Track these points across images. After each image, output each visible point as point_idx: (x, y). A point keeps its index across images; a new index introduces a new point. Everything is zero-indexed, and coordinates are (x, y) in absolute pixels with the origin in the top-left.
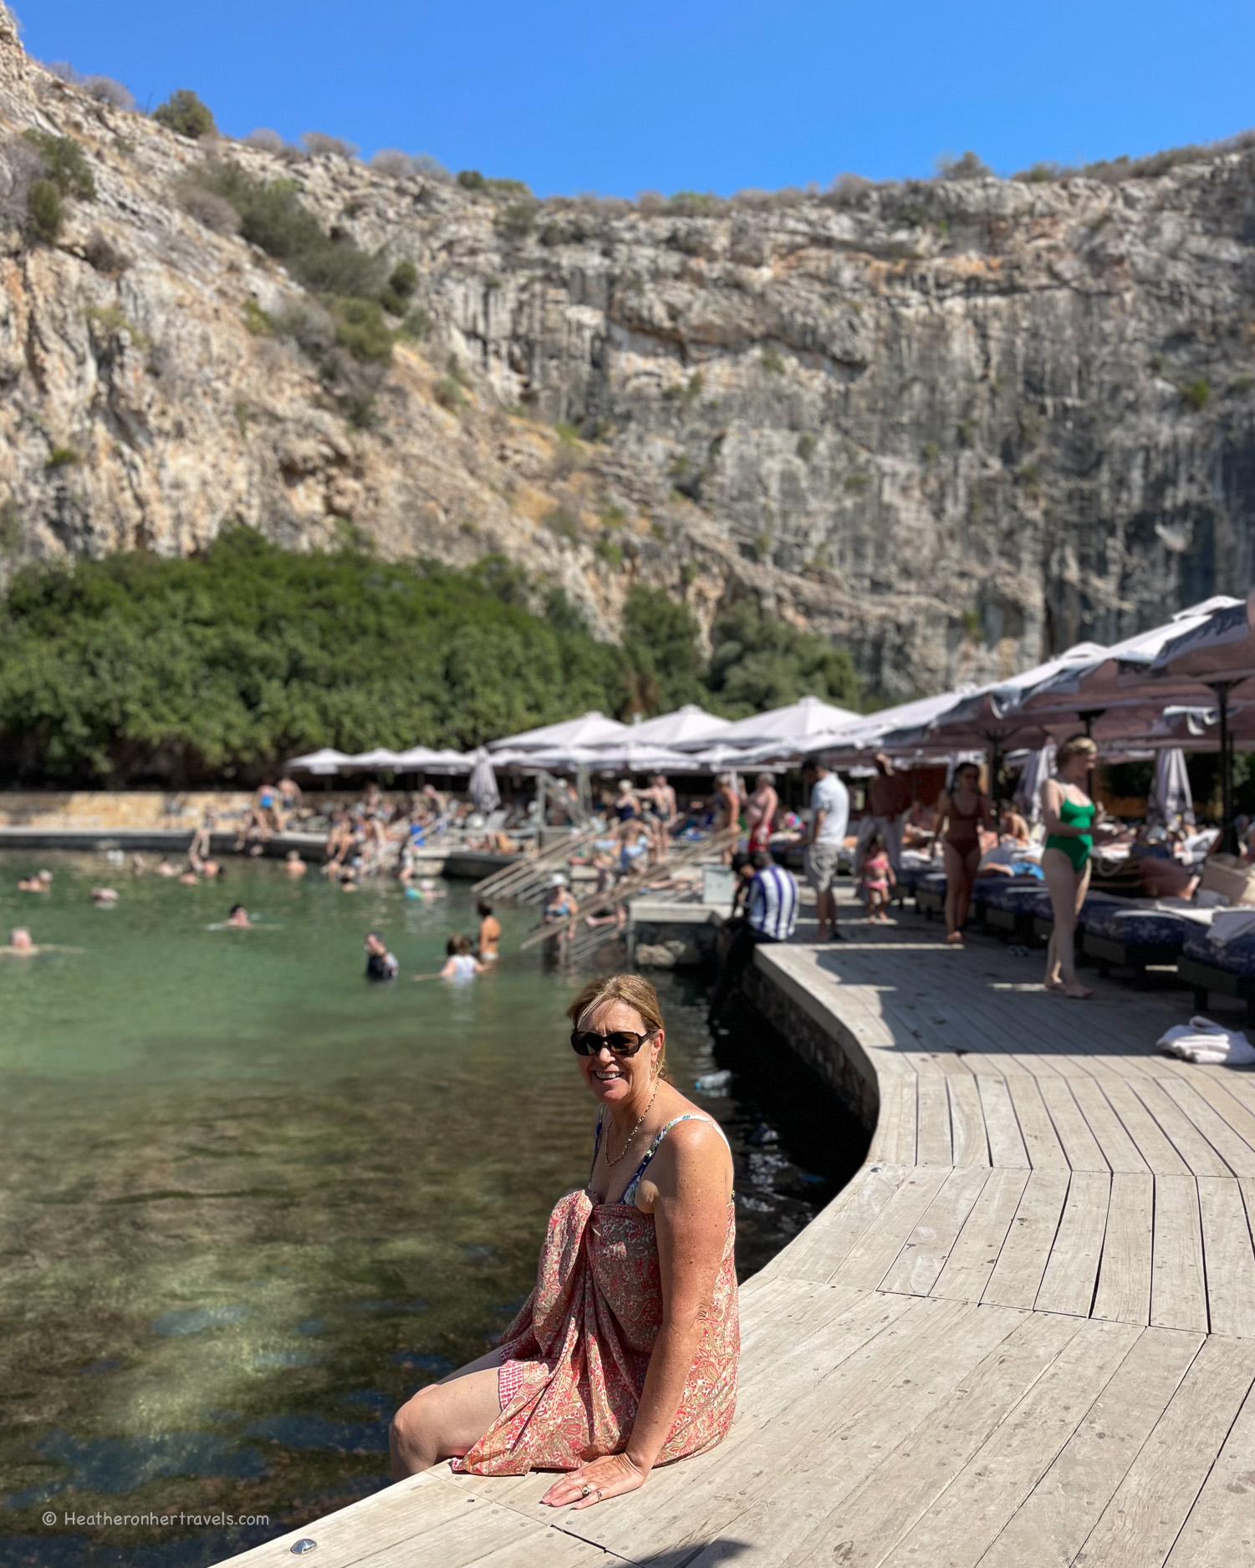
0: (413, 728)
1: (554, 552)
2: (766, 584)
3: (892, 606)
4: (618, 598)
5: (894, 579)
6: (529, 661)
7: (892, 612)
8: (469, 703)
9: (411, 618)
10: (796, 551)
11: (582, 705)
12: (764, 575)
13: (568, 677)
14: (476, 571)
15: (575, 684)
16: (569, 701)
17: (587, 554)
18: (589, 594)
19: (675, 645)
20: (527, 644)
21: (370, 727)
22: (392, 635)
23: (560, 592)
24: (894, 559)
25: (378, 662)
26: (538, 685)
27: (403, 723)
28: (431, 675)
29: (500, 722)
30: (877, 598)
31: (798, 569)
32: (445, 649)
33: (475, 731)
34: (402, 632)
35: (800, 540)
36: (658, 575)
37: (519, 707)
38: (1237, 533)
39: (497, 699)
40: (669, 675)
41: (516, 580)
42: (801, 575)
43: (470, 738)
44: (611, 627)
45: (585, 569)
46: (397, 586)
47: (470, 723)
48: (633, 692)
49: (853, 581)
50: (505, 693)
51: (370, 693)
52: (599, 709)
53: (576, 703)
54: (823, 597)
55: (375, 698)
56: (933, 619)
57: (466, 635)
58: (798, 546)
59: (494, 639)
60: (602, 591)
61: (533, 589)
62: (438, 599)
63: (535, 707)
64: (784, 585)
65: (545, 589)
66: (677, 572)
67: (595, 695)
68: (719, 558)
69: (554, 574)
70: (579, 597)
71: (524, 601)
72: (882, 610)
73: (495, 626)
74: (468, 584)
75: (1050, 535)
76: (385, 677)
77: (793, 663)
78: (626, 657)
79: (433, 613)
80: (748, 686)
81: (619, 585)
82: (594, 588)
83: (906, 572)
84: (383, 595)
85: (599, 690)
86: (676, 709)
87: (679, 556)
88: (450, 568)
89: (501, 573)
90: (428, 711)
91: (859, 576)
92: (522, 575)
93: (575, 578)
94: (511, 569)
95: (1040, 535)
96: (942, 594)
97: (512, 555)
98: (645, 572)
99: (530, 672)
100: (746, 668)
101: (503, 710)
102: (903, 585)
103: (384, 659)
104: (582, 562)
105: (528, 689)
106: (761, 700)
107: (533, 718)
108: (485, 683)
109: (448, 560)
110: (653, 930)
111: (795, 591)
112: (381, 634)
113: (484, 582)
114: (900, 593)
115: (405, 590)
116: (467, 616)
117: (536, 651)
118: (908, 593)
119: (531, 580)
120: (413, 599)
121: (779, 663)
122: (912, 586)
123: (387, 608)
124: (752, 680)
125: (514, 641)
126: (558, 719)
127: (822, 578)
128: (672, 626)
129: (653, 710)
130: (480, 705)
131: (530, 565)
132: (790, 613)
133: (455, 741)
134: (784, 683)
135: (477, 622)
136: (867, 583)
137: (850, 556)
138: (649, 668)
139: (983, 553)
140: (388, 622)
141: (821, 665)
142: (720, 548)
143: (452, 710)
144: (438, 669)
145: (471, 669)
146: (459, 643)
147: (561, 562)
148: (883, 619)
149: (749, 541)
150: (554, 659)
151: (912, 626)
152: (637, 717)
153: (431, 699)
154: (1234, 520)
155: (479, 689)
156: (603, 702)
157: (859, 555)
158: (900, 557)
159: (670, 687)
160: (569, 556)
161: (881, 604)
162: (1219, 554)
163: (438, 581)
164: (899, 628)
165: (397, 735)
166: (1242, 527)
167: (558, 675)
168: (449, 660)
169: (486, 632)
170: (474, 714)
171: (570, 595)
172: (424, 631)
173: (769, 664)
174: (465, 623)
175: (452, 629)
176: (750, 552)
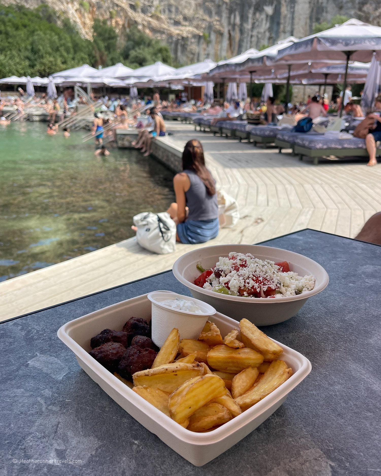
0: (23, 69)
1: (65, 4)
2: (139, 20)
3: (181, 30)
4: (89, 22)
5: (181, 20)
6: (61, 46)
7: (181, 32)
8: (42, 60)
9: (17, 28)
10: (149, 8)
11: (81, 63)
12: (139, 17)
13: (75, 52)
14: (37, 10)
15: (78, 54)
16: (76, 61)
17: (77, 6)
18: (78, 20)
19: (111, 41)
20: (60, 39)
21: (7, 68)
22: (11, 34)
23: (68, 19)
24: (181, 13)
25: (7, 44)
26: (65, 54)
27: (19, 67)
28: (26, 49)
29: (53, 67)
30: (176, 27)
31: (150, 15)
32: (31, 39)
33: (44, 70)
34: (15, 33)
35: (150, 4)
36: (102, 15)
37: (59, 61)
38: (287, 10)
39: (52, 59)
40: (110, 52)
41: (52, 14)
42: (151, 17)
43: (43, 73)
44: (87, 33)
45: (76, 11)
46: (10, 16)
47: (43, 68)
48: (98, 58)
49: (168, 20)
50: (54, 57)
51: (6, 56)
52: (87, 64)
53: (79, 62)
54: (158, 25)
55: (8, 57)
56: (195, 36)
57: (38, 35)
58: (150, 6)
59: (48, 36)
60: (83, 20)
61: (59, 17)
62: (26, 21)
63: (64, 63)
64: (145, 20)
65: (63, 18)
66: (108, 14)
67: (85, 59)
68: (123, 9)
69: (65, 12)
70: (75, 22)
71: (56, 22)
72: (177, 32)
73: (48, 32)
74: (36, 15)
75: (231, 7)
76: (10, 50)
77: (151, 50)
78: (95, 45)
79: (25, 26)
80: (137, 57)
81: (89, 17)
82: (80, 18)
83: (185, 19)
84: (6, 19)
85: (86, 56)
86: (113, 64)
87: (108, 8)
88: (28, 9)
89: (47, 11)
90: (27, 63)
91: (170, 19)
92: (55, 13)
93: (73, 14)
94: (50, 10)
95: (228, 7)
96: (197, 27)
97: (50, 5)
98: (97, 13)
99: (62, 49)
100: (136, 51)
101: (54, 63)
102: (185, 23)
103: (9, 43)
104: (75, 8)
105: (62, 56)
106: (141, 63)
107: (64, 66)
108: (46, 53)
109: (27, 6)
110: (123, 137)
111: (149, 23)
112: (7, 34)
113: (41, 14)
114: (183, 25)
115: (14, 17)
116: (37, 27)
117: (63, 42)
118: (185, 26)
119: (58, 15)
120: (17, 21)
121: (146, 49)
122: (187, 23)
123: (8, 24)
124: (138, 55)
125: (55, 38)
126: (73, 67)
127: (158, 19)
128: (109, 34)
129: (105, 65)
130: (45, 61)
131: (57, 9)
132: (147, 31)
133: (38, 74)
134: (149, 57)
135: (41, 30)
136: (172, 21)
137: (167, 11)
138: (103, 50)
139: (209, 13)
140: (9, 29)
141: (160, 50)
142: (123, 5)
143: (36, 63)
144: (29, 47)
145: (41, 48)
146: (36, 37)
147: (67, 8)
148: (178, 35)
149: (133, 3)
150: (70, 45)
151: (187, 38)
152: (100, 67)
153: (28, 58)
154: (287, 6)
155: (44, 55)
156: (88, 61)
157: (170, 11)
158: (183, 13)
159: (110, 56)
160: (70, 6)
161: (178, 29)
162: (282, 17)
163: (25, 14)
164: (183, 38)
165: (17, 71)
166: (289, 8)
167: (72, 51)
168: (32, 44)
169: (45, 34)
170: (44, 64)
171: (71, 20)
172: (22, 33)
173: (143, 50)
174: (37, 30)
175: (32, 32)
176: (133, 7)
